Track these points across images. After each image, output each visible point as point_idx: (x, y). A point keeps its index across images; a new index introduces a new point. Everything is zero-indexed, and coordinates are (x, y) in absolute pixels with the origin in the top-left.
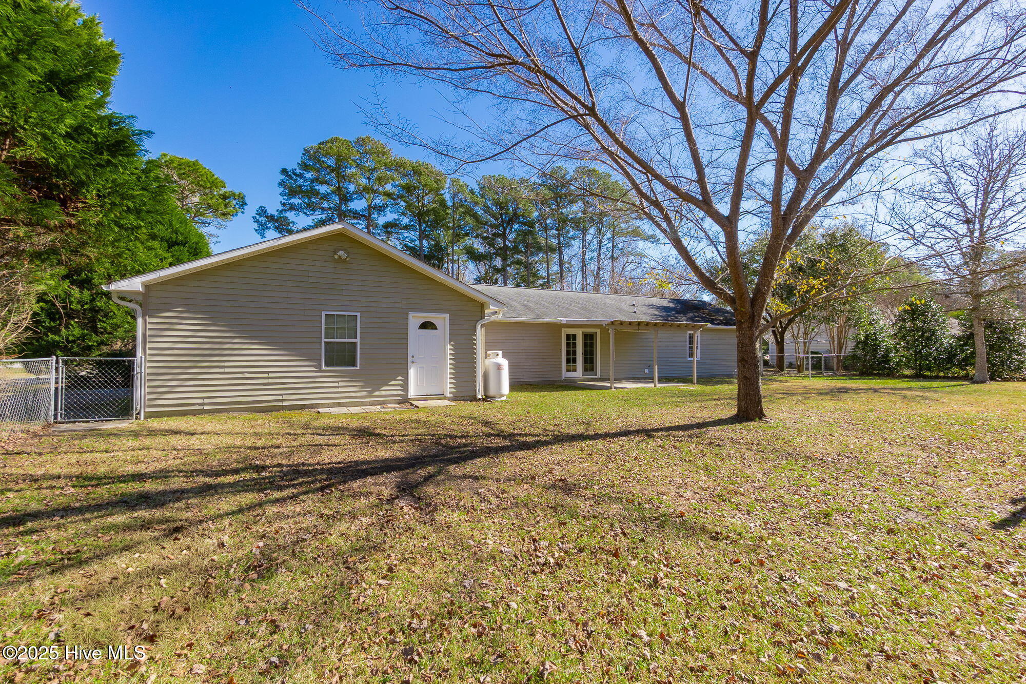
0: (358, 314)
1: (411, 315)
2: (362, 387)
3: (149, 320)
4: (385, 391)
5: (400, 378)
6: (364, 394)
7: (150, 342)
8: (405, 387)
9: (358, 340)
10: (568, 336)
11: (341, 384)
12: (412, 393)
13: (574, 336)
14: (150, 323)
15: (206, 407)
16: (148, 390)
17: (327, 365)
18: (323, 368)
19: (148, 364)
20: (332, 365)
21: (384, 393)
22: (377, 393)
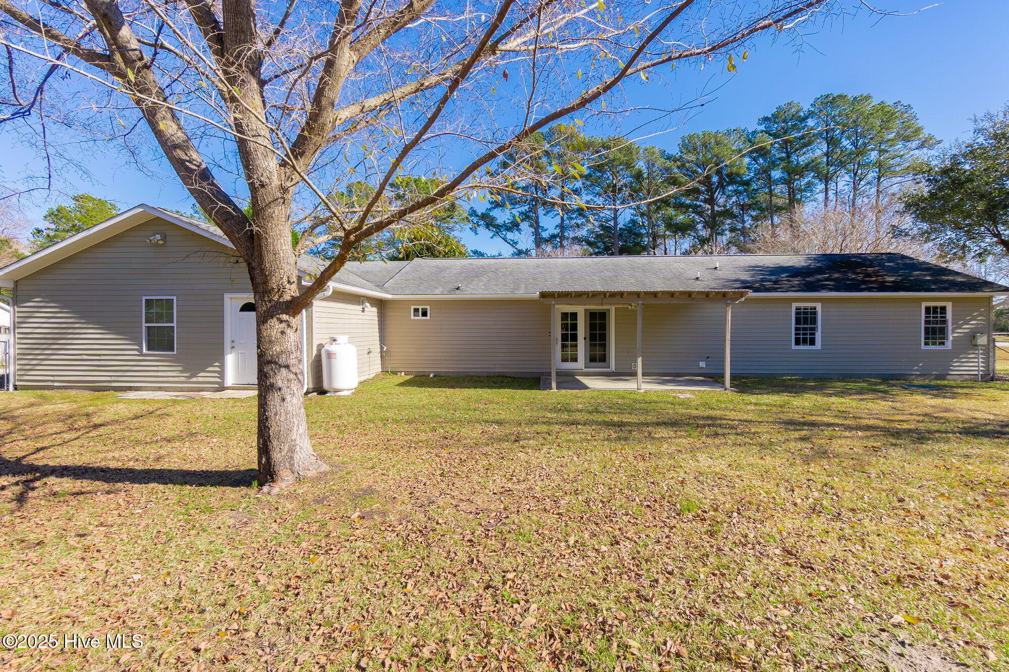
0: (175, 298)
1: (227, 297)
2: (181, 372)
3: (17, 309)
4: (202, 377)
5: (217, 364)
6: (183, 379)
7: (18, 328)
8: (222, 374)
9: (174, 324)
10: (565, 316)
11: (160, 368)
12: (230, 380)
13: (574, 316)
14: (18, 312)
15: (56, 384)
16: (18, 367)
17: (149, 349)
18: (145, 351)
19: (17, 346)
20: (154, 349)
21: (200, 379)
22: (194, 379)
